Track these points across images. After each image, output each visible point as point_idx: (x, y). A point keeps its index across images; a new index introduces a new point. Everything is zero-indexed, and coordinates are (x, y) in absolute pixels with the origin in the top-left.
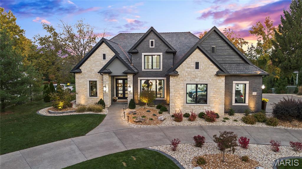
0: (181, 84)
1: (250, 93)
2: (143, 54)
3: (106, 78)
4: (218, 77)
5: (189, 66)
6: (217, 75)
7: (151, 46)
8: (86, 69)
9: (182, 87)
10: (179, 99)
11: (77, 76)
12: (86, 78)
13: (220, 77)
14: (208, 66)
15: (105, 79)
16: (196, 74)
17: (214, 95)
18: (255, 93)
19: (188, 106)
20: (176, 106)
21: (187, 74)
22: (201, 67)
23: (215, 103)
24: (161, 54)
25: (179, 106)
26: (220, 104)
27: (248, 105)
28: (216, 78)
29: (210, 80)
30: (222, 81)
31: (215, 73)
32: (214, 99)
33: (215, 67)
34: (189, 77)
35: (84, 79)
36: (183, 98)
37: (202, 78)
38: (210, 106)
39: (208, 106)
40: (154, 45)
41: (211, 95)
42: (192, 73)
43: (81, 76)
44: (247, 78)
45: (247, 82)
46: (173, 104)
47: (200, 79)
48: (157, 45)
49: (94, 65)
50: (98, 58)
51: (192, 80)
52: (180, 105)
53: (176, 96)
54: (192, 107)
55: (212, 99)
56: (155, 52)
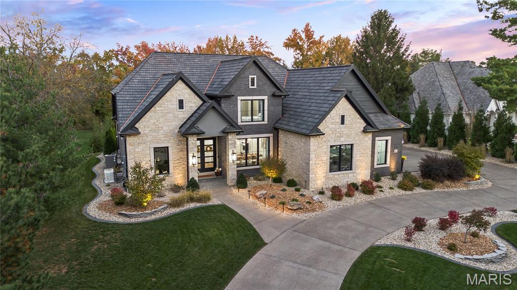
0: (323, 147)
1: (392, 151)
2: (240, 98)
3: (193, 141)
4: (365, 134)
5: (334, 121)
6: (365, 131)
7: (251, 86)
8: (148, 127)
9: (325, 150)
10: (321, 168)
11: (130, 140)
12: (148, 144)
13: (367, 133)
14: (354, 120)
15: (192, 143)
16: (341, 131)
17: (361, 158)
18: (396, 151)
19: (331, 176)
20: (318, 178)
21: (331, 132)
22: (347, 122)
23: (361, 168)
24: (266, 98)
25: (321, 177)
26: (366, 169)
27: (389, 166)
28: (362, 136)
29: (357, 138)
30: (369, 138)
31: (362, 129)
32: (360, 163)
33: (362, 121)
34: (333, 136)
35: (144, 145)
36: (325, 166)
37: (348, 136)
38: (355, 173)
39: (353, 173)
40: (255, 85)
41: (357, 158)
42: (337, 130)
43: (138, 141)
44: (389, 133)
45: (389, 138)
46: (314, 176)
47: (346, 138)
48: (260, 83)
49: (162, 120)
50: (170, 106)
51: (336, 140)
52: (322, 175)
53: (318, 164)
54: (336, 176)
55: (358, 164)
56: (257, 96)
